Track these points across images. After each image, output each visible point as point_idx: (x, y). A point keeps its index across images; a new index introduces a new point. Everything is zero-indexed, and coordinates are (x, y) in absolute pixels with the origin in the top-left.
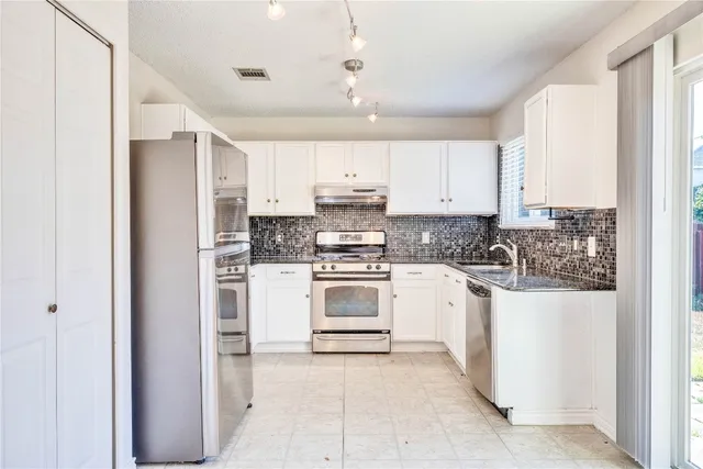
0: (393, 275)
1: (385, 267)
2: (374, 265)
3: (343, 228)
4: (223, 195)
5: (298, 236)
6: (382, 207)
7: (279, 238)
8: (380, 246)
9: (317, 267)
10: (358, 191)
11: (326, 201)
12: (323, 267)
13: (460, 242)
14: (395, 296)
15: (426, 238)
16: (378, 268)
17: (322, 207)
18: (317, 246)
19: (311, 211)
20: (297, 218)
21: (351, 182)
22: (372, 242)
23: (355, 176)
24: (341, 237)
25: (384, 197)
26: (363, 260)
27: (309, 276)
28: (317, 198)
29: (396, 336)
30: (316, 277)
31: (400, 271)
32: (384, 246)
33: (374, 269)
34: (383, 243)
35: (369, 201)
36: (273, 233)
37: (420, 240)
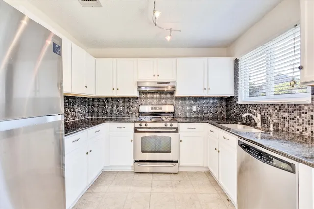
0: (180, 130)
1: (175, 125)
2: (169, 124)
3: (153, 103)
5: (130, 107)
6: (172, 93)
7: (121, 108)
8: (171, 112)
9: (137, 125)
10: (160, 83)
12: (140, 125)
13: (212, 110)
14: (181, 141)
15: (195, 108)
16: (171, 125)
17: (142, 93)
18: (139, 112)
19: (136, 94)
20: (130, 98)
21: (157, 79)
22: (167, 110)
23: (159, 76)
24: (152, 108)
25: (174, 87)
26: (163, 121)
27: (133, 129)
28: (139, 87)
29: (181, 163)
30: (136, 131)
31: (183, 127)
32: (173, 112)
33: (169, 126)
34: (173, 111)
35: (166, 89)
36: (118, 106)
37: (192, 110)
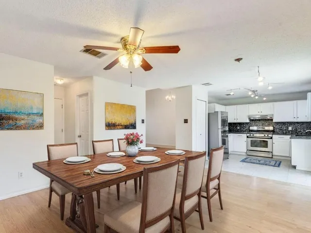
0: (273, 138)
1: (270, 136)
3: (259, 125)
4: (223, 118)
5: (244, 127)
6: (272, 120)
7: (238, 128)
9: (248, 135)
10: (262, 116)
11: (252, 119)
12: (250, 135)
15: (290, 128)
16: (268, 136)
18: (249, 130)
19: (248, 121)
20: (244, 123)
21: (260, 114)
23: (261, 112)
24: (258, 128)
25: (272, 117)
26: (263, 134)
27: (246, 137)
28: (249, 118)
29: (274, 154)
30: (247, 137)
31: (275, 137)
32: (273, 130)
33: (266, 136)
35: (267, 118)
36: (236, 127)
37: (288, 129)
